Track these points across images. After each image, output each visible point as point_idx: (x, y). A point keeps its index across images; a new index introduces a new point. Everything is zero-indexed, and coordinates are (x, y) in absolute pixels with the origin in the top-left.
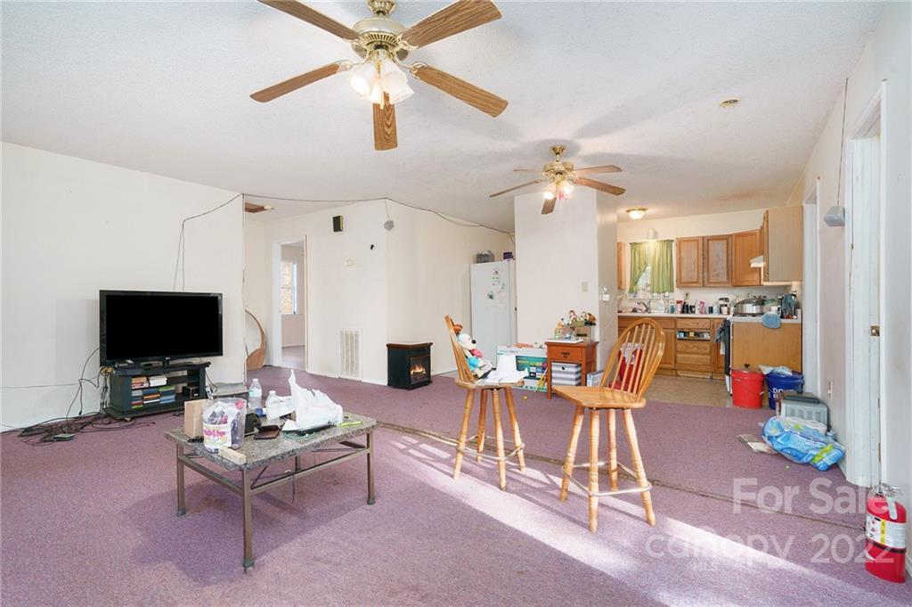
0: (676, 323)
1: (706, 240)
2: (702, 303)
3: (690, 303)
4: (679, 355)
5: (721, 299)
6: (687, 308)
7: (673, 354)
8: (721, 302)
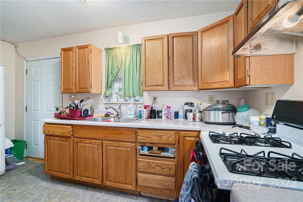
0: (136, 134)
1: (170, 38)
2: (169, 107)
3: (157, 108)
4: (140, 175)
5: (187, 104)
6: (154, 114)
7: (134, 173)
8: (187, 107)
